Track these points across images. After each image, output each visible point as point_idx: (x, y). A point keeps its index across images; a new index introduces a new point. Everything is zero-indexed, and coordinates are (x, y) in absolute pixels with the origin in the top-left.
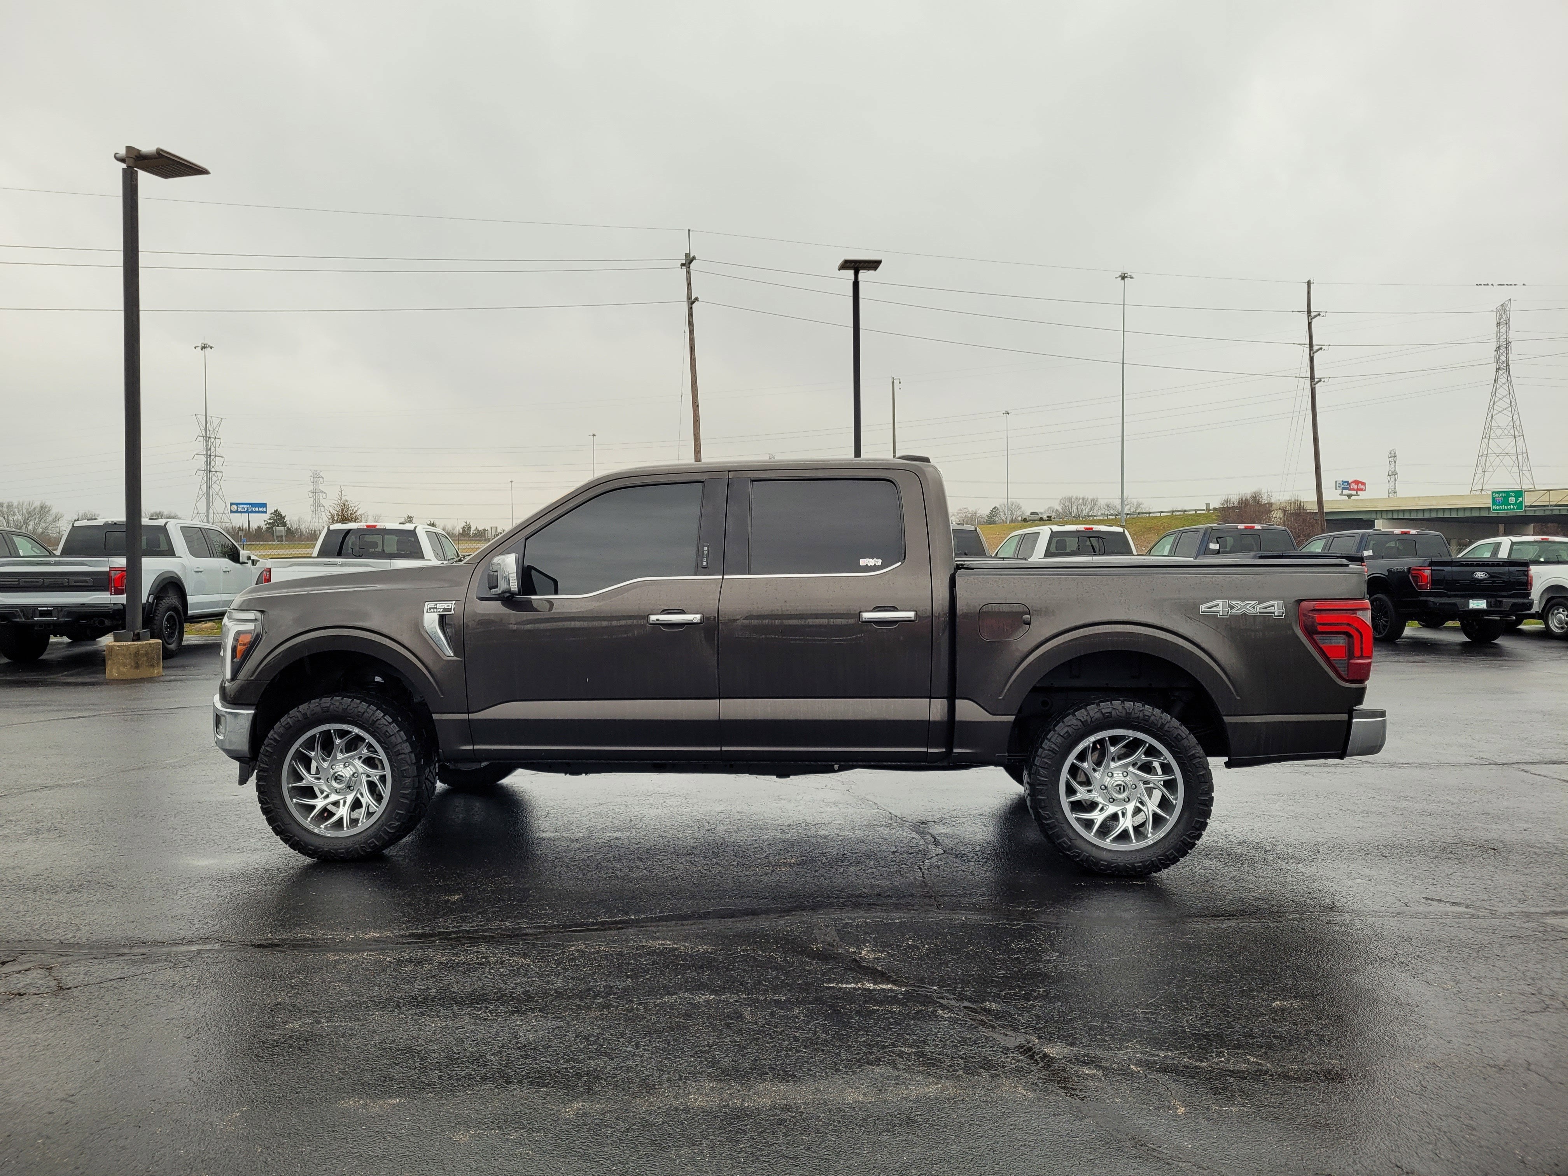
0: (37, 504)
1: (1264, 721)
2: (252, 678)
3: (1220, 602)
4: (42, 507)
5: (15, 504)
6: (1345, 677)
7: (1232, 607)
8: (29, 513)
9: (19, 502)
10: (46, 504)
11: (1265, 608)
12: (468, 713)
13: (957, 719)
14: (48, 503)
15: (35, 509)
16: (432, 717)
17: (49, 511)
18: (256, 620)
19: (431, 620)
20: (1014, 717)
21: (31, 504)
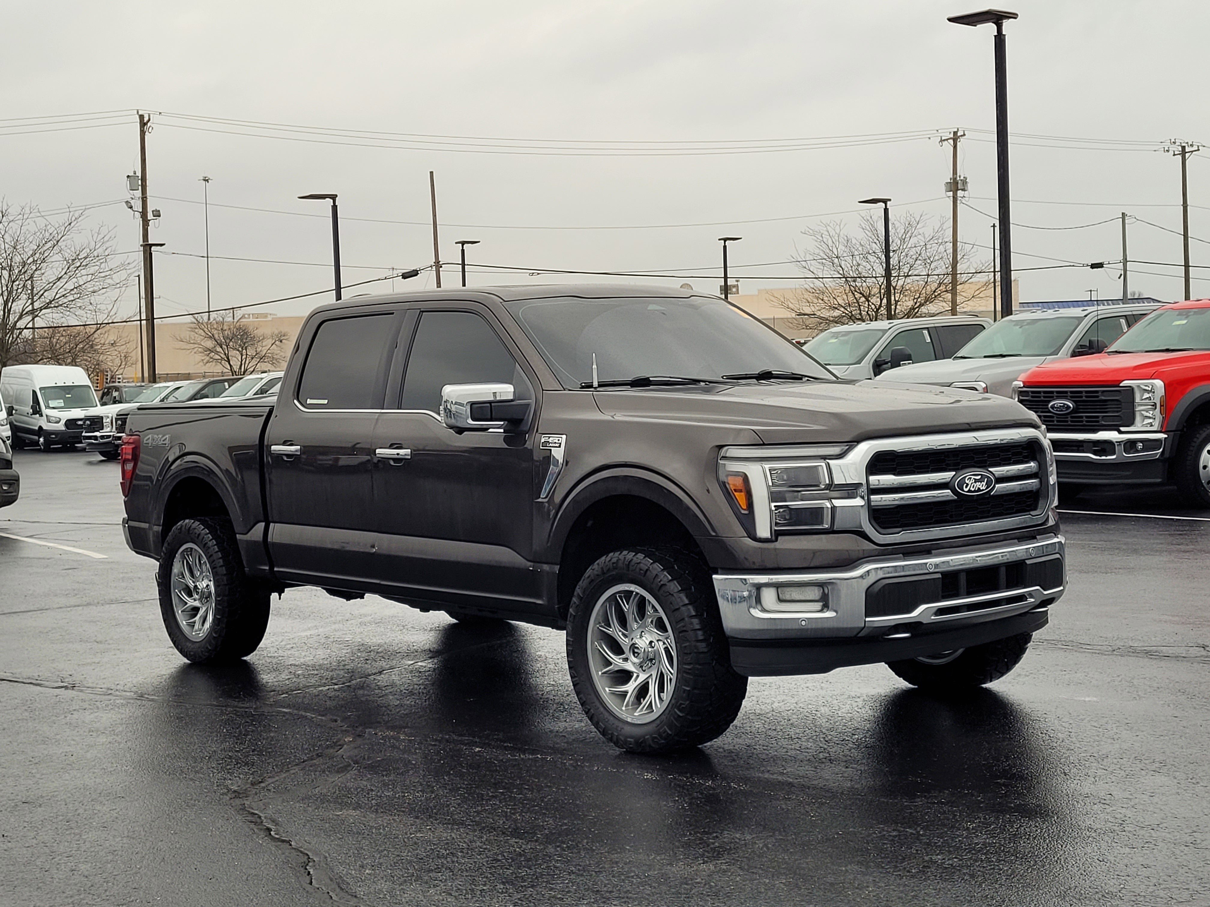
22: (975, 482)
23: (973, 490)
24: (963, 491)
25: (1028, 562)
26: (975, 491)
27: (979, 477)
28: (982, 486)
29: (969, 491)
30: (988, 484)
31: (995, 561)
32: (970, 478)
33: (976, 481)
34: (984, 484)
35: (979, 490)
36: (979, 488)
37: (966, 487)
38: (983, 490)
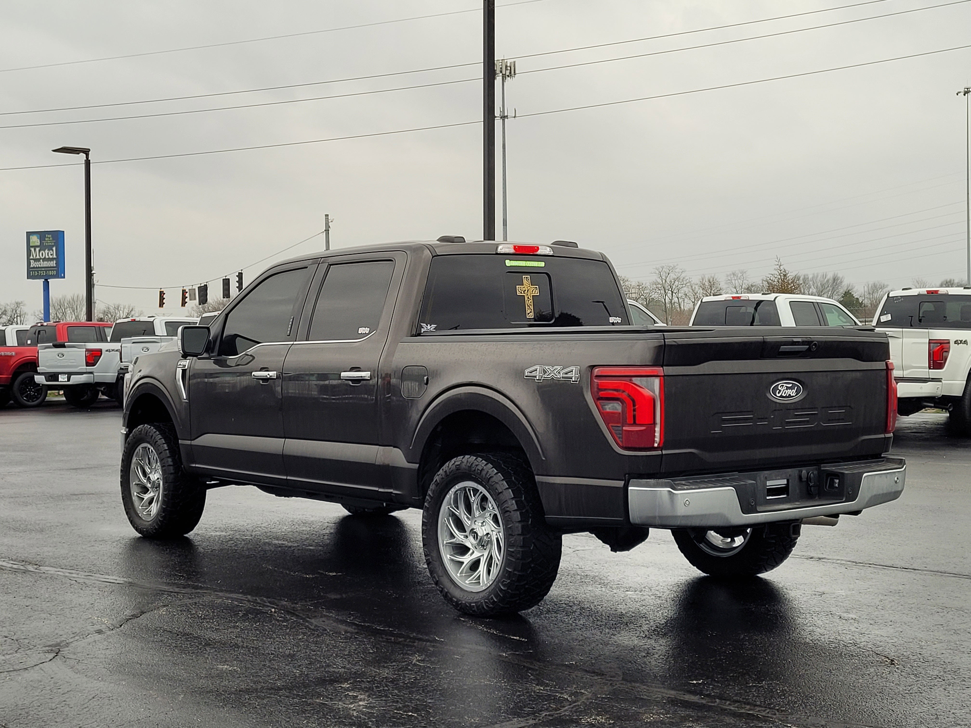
0: (830, 276)
1: (563, 482)
3: (538, 367)
4: (835, 279)
5: (810, 277)
6: (620, 443)
7: (545, 372)
8: (822, 285)
9: (814, 274)
10: (839, 275)
11: (566, 374)
14: (840, 275)
15: (828, 281)
17: (841, 282)
20: (418, 465)
21: (824, 276)
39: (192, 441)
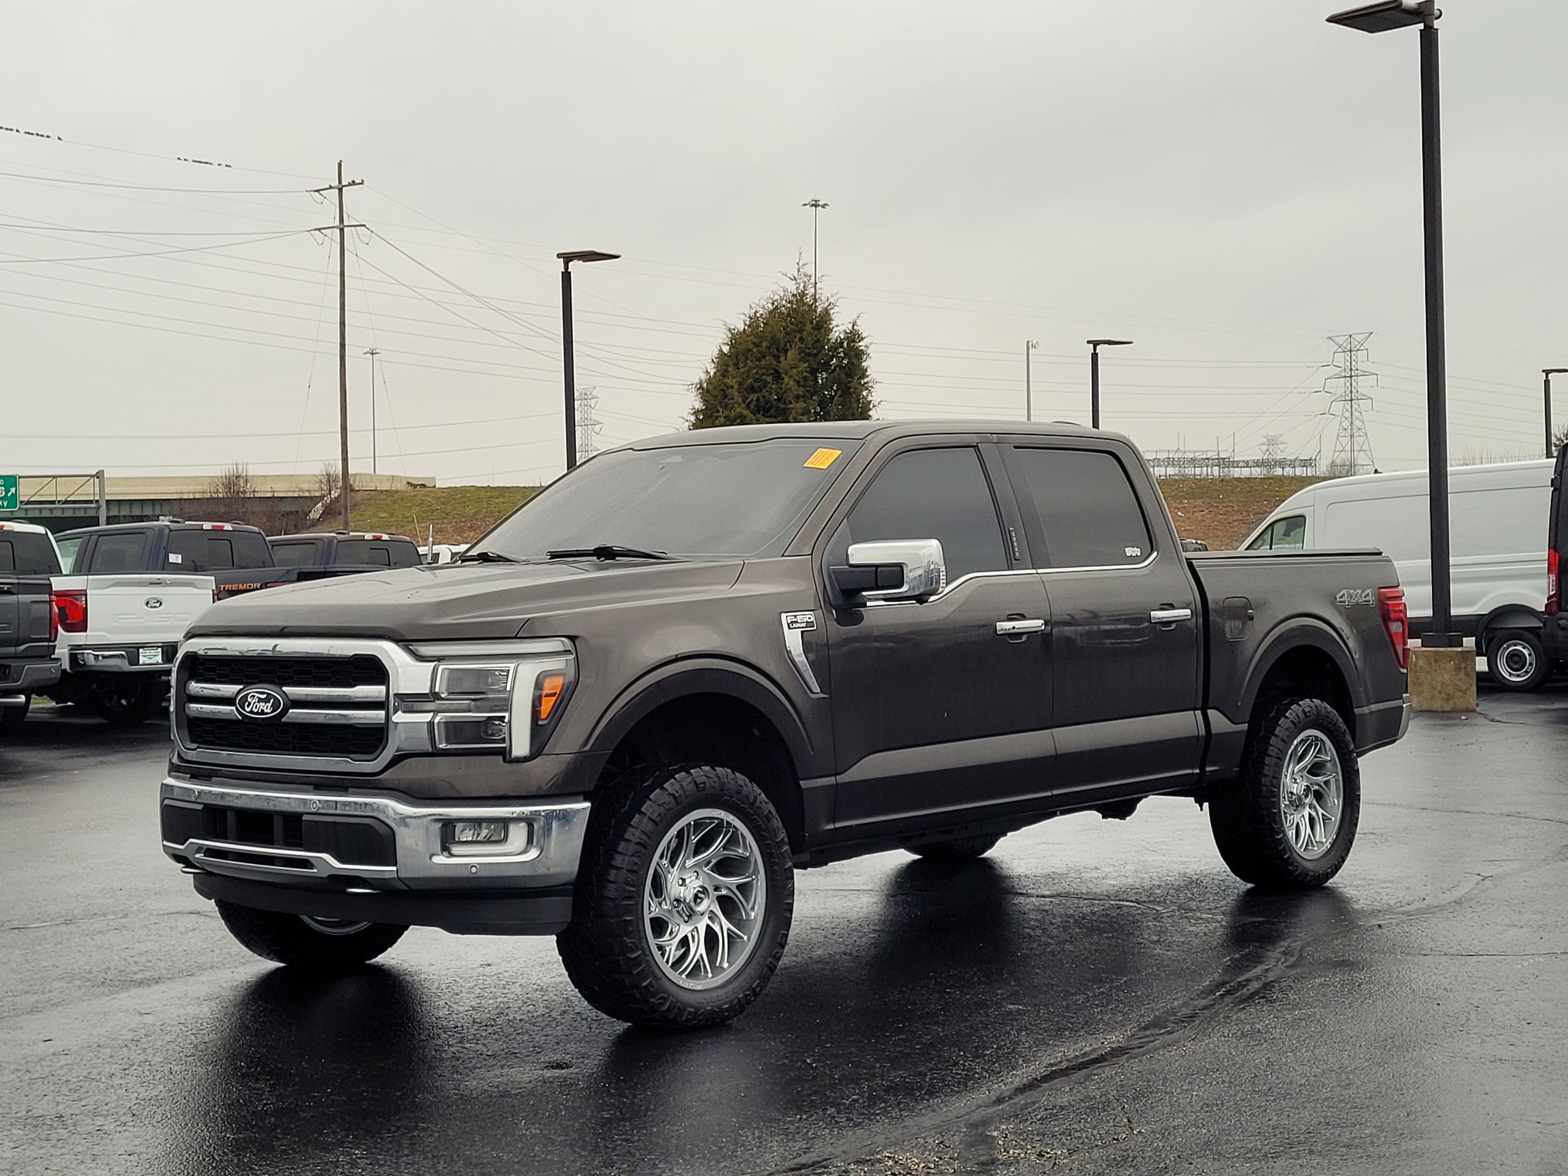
2: (587, 748)
3: (1344, 591)
7: (1351, 597)
11: (1366, 597)
12: (835, 775)
13: (1213, 732)
16: (799, 785)
18: (567, 652)
19: (793, 640)
20: (1247, 724)
22: (259, 702)
23: (256, 711)
24: (244, 709)
25: (305, 817)
26: (257, 713)
27: (264, 696)
28: (267, 707)
29: (251, 712)
30: (275, 707)
31: (270, 807)
32: (254, 696)
33: (260, 700)
34: (270, 705)
35: (263, 712)
36: (262, 710)
37: (248, 706)
38: (267, 713)
39: (838, 777)
